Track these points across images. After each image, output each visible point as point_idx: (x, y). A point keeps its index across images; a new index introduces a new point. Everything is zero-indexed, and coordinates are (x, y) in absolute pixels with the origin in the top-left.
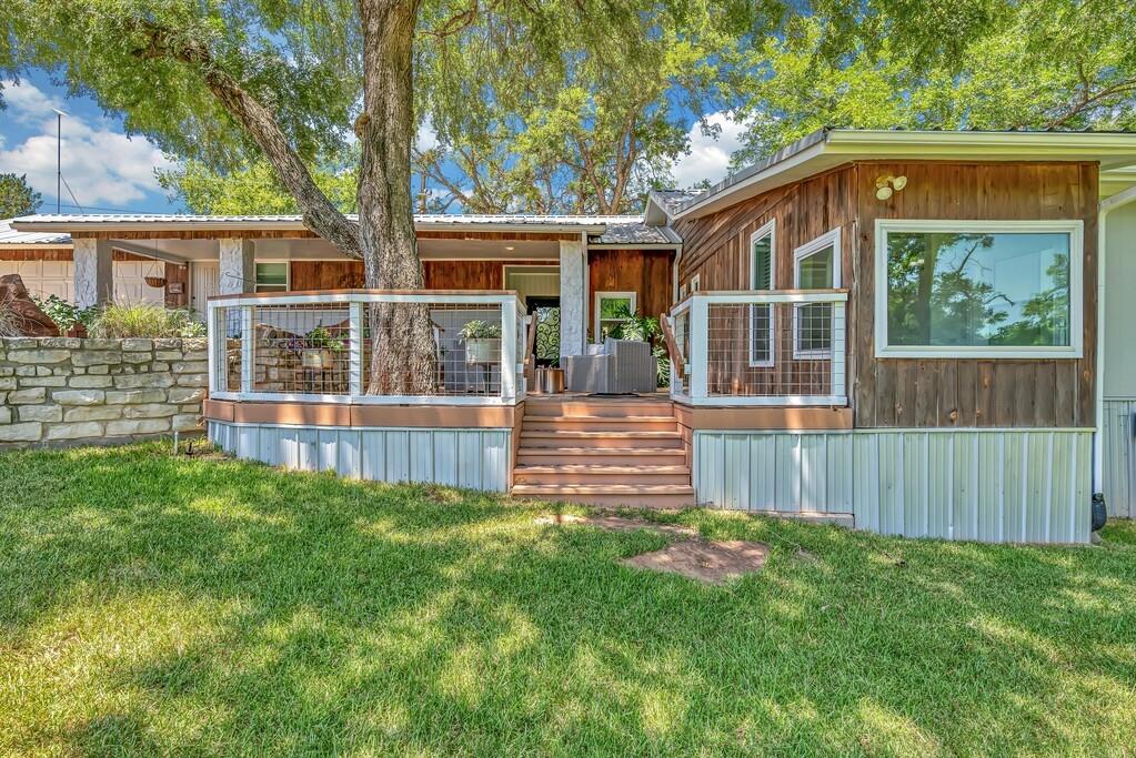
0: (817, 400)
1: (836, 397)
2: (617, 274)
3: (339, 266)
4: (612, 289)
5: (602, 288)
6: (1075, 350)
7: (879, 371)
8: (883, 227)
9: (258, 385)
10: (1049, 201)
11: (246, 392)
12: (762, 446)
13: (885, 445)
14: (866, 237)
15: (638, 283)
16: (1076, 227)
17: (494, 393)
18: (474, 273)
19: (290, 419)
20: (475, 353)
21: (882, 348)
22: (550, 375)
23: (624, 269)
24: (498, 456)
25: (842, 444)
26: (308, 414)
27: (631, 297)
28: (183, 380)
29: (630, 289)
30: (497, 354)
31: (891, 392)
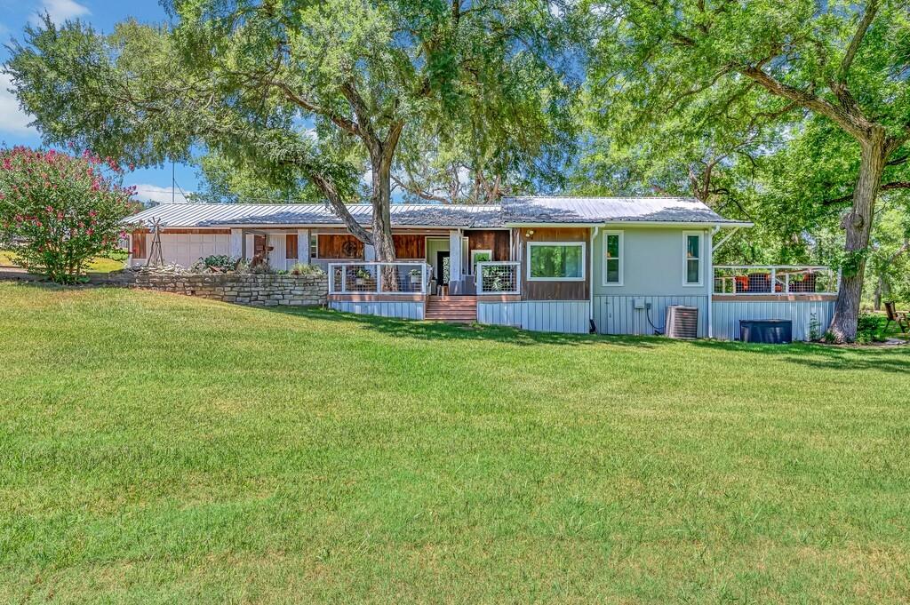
0: (511, 293)
1: (518, 292)
2: (483, 242)
3: (343, 237)
4: (480, 249)
5: (475, 248)
6: (583, 278)
7: (528, 285)
8: (529, 244)
9: (347, 289)
10: (577, 237)
11: (344, 292)
12: (496, 306)
13: (530, 306)
14: (525, 247)
15: (493, 247)
16: (583, 244)
17: (420, 290)
18: (411, 241)
19: (356, 299)
20: (414, 279)
21: (529, 278)
22: (443, 288)
23: (486, 239)
24: (421, 309)
25: (518, 305)
26: (362, 297)
27: (490, 252)
28: (321, 288)
29: (489, 249)
30: (420, 280)
31: (531, 291)
